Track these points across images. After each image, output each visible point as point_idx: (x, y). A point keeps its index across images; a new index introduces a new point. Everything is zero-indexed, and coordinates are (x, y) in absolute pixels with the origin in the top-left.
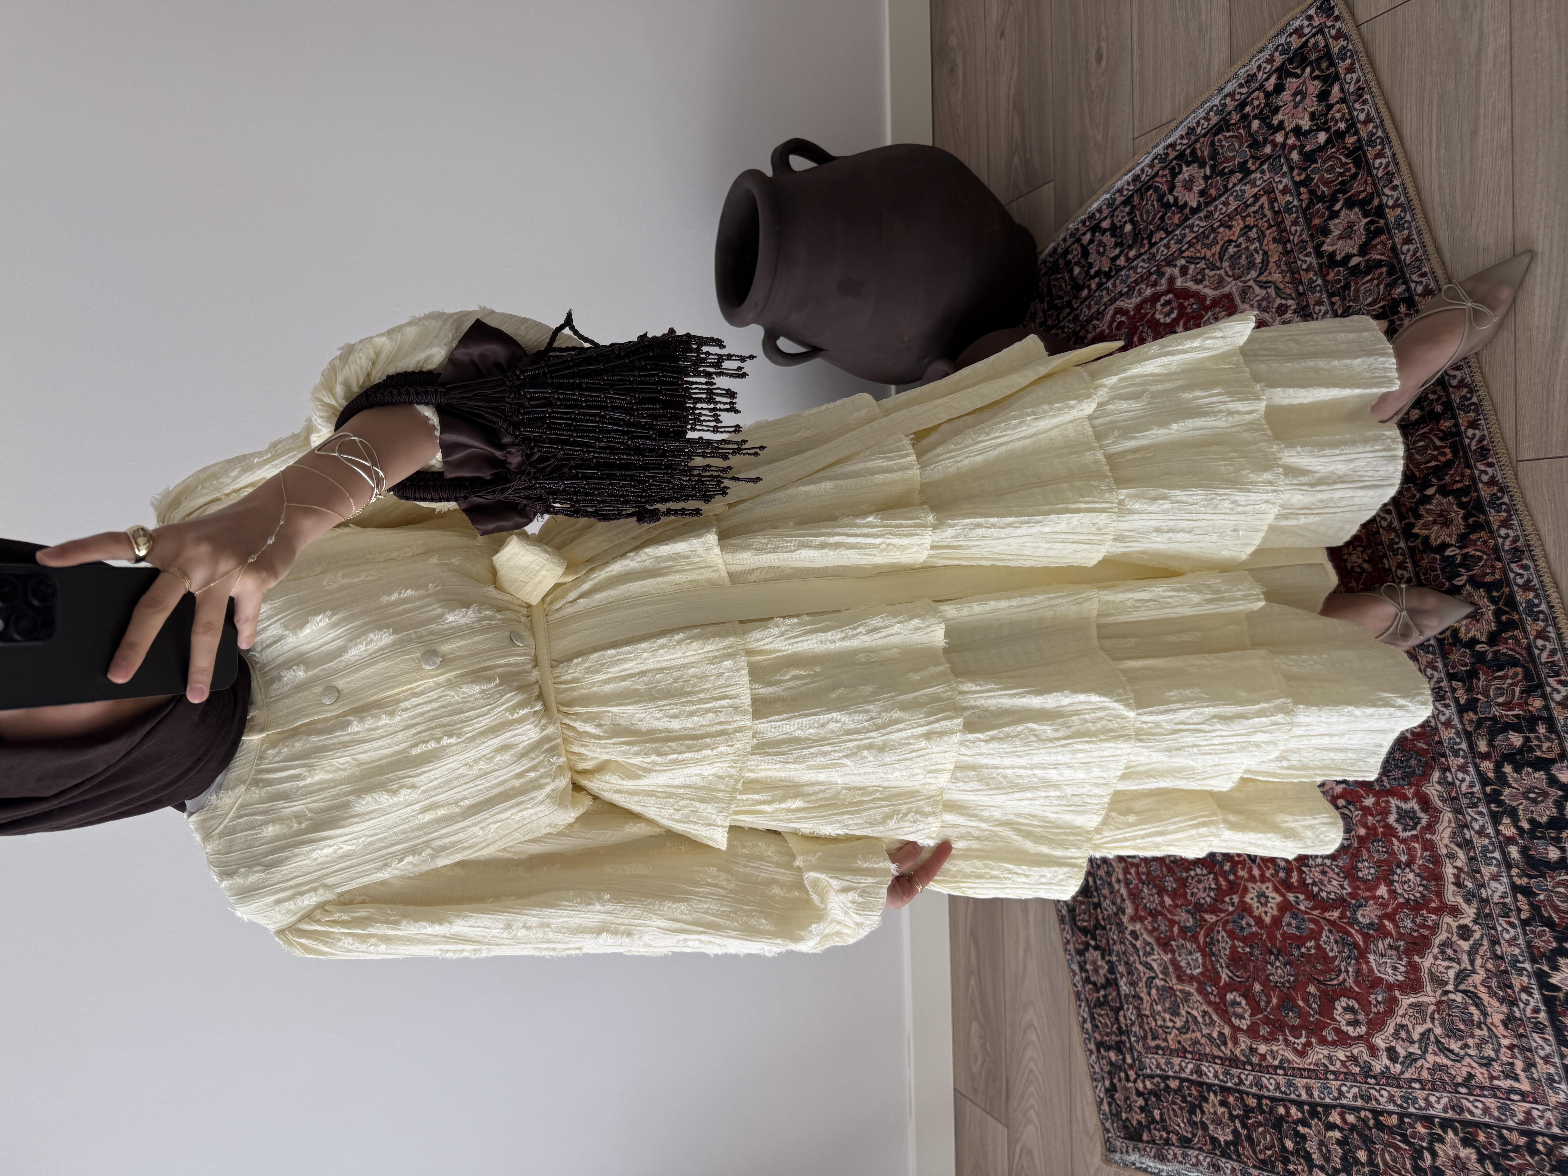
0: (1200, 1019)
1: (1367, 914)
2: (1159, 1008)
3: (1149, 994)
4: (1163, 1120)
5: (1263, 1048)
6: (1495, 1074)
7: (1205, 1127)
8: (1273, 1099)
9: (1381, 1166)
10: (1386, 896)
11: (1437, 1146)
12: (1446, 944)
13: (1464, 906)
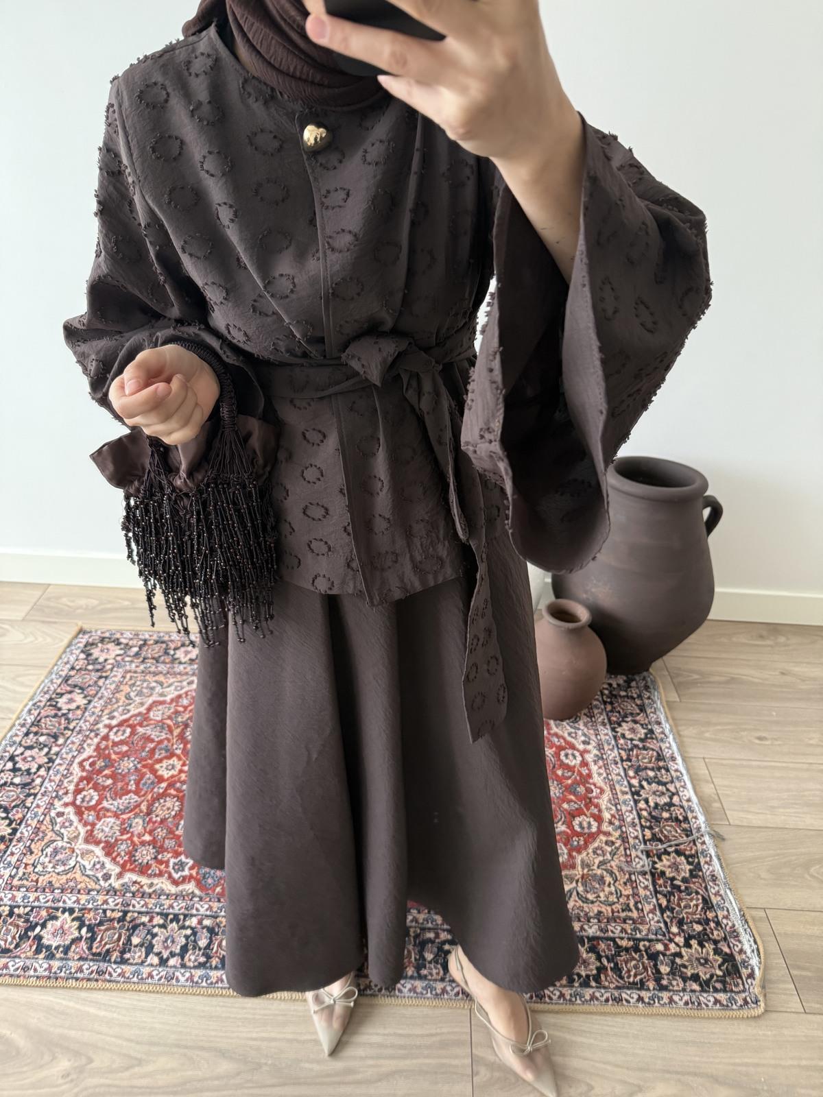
0: (128, 708)
1: (138, 825)
2: (145, 685)
3: (156, 682)
4: (86, 669)
5: (96, 740)
6: (28, 867)
7: (70, 692)
8: (68, 738)
9: (9, 788)
10: (144, 838)
11: (7, 822)
12: (103, 866)
13: (121, 881)
